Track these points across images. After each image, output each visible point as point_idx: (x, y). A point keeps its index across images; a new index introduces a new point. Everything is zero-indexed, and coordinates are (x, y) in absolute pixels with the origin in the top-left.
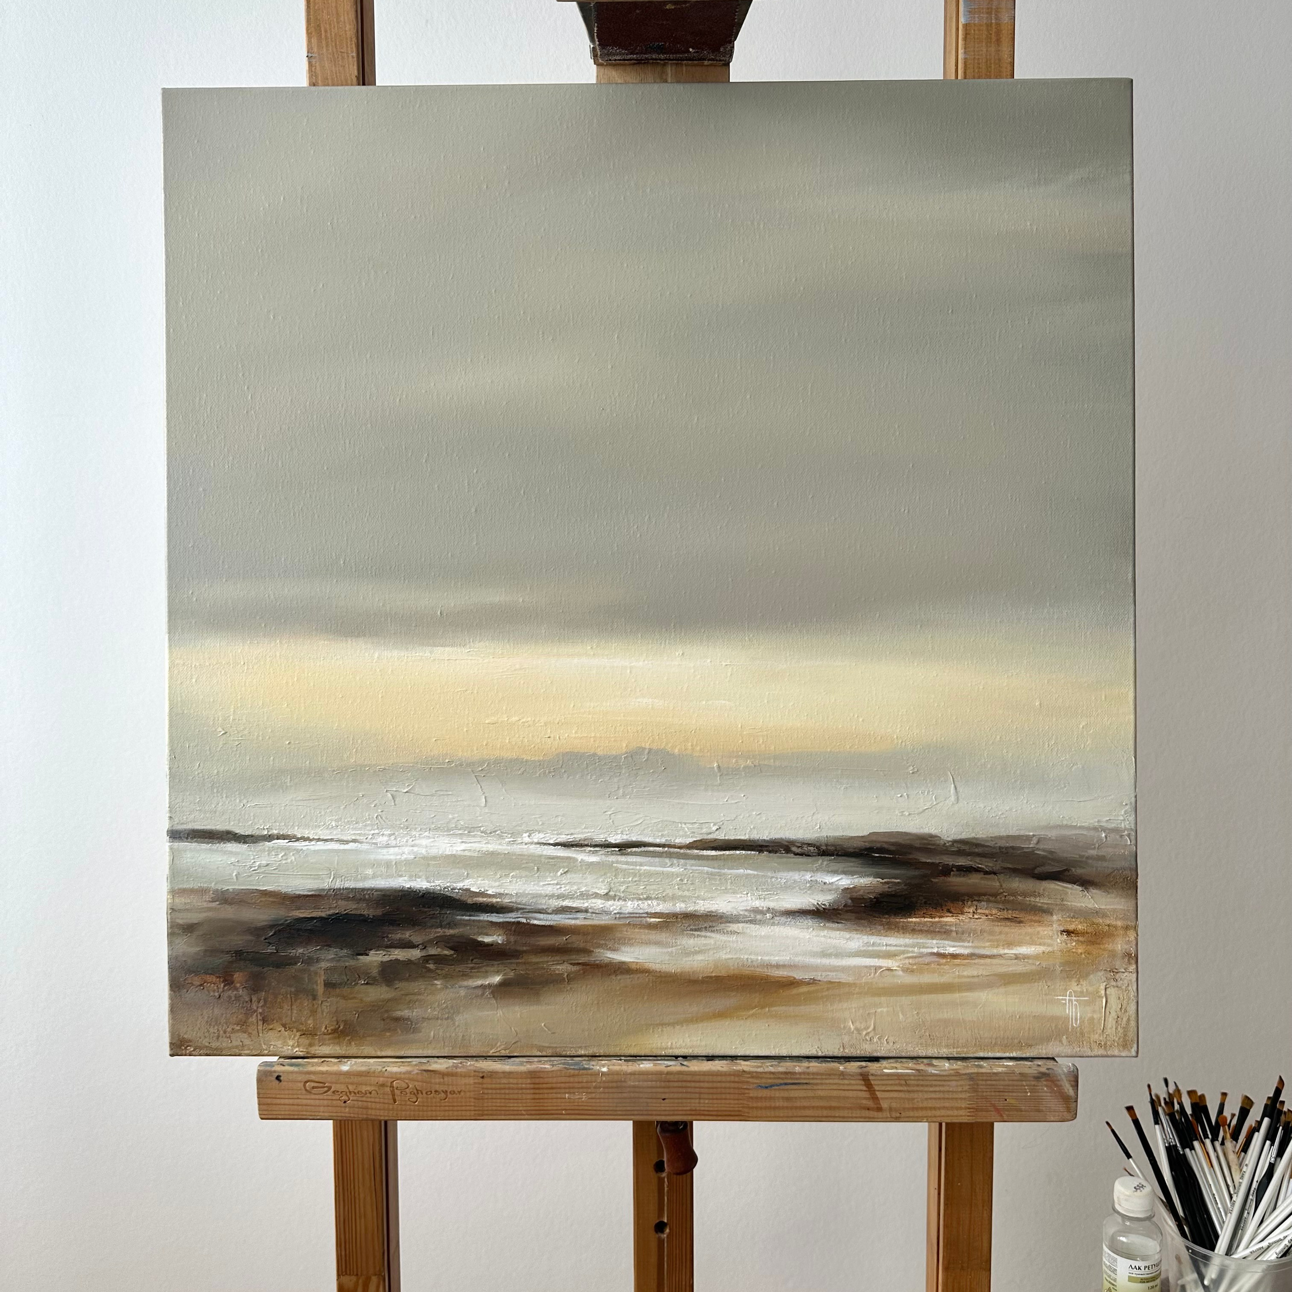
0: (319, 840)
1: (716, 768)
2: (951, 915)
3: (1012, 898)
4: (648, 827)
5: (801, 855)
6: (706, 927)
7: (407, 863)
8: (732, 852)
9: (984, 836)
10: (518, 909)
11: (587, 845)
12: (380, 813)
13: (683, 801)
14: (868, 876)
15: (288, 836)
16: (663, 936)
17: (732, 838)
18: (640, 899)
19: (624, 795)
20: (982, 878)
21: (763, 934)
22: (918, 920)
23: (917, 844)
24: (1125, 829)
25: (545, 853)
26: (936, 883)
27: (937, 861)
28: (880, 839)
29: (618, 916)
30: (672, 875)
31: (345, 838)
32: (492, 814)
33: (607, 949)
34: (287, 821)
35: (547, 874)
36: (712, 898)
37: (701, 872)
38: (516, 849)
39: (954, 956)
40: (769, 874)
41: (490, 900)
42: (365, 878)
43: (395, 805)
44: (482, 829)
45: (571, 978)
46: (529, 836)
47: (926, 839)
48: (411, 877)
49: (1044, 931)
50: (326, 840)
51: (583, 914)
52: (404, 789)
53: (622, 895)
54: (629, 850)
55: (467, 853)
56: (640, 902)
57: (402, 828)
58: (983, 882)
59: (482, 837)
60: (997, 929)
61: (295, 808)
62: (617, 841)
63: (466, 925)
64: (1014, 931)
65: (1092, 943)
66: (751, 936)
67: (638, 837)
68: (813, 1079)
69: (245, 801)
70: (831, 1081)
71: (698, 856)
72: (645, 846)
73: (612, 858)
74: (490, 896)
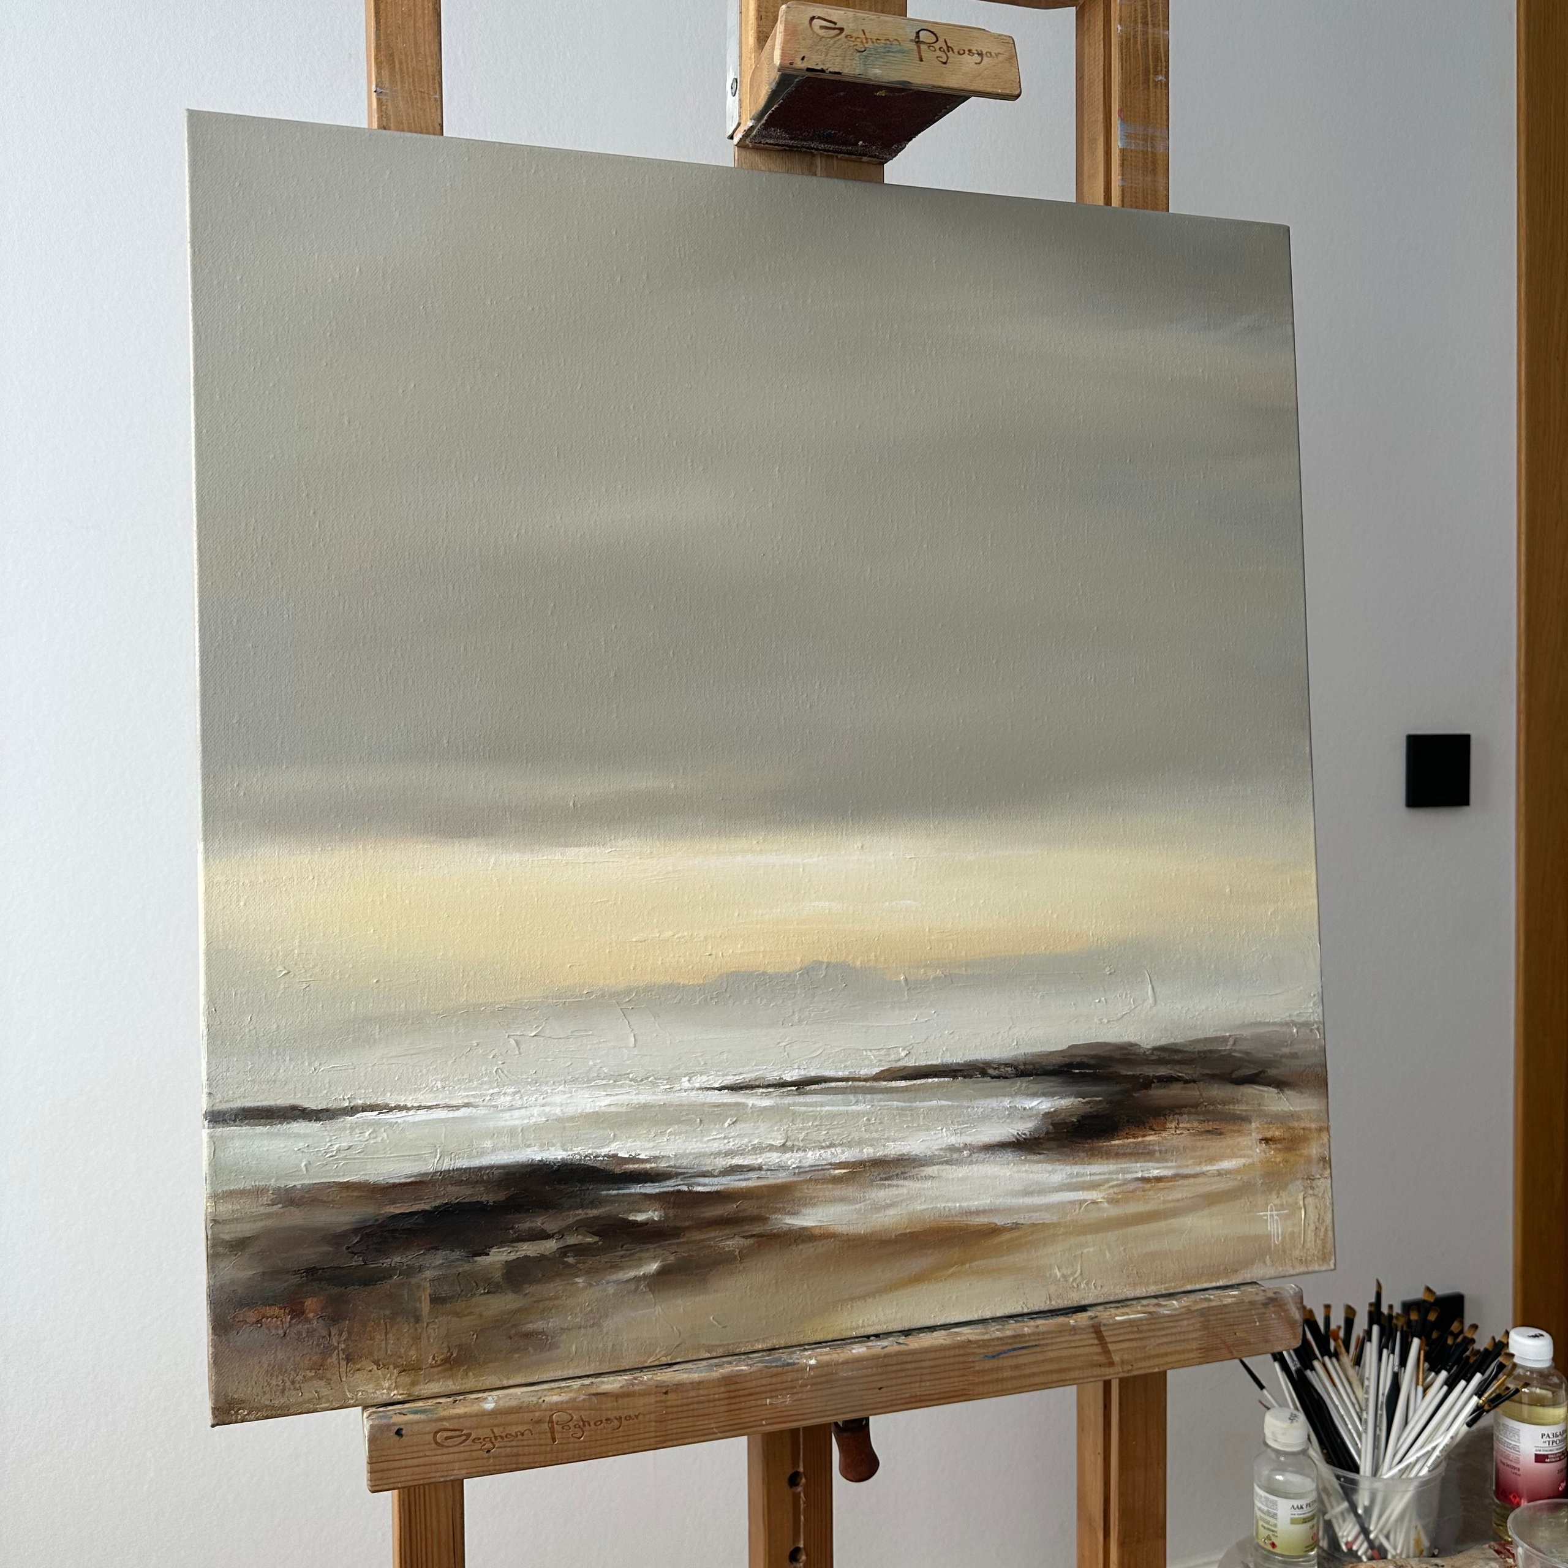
0: (419, 1108)
1: (903, 982)
2: (1153, 1132)
3: (1211, 1108)
4: (829, 1059)
5: (998, 1077)
6: (897, 1174)
7: (537, 1128)
8: (923, 1081)
9: (1182, 1041)
10: (677, 1175)
11: (759, 1087)
12: (501, 1066)
13: (867, 1024)
14: (1069, 1096)
15: (378, 1105)
16: (849, 1191)
17: (923, 1063)
18: (822, 1148)
19: (800, 1021)
20: (1182, 1089)
21: (960, 1175)
22: (1121, 1142)
23: (1117, 1055)
24: (1315, 1022)
25: (708, 1100)
26: (1138, 1098)
27: (1138, 1073)
28: (1080, 1052)
29: (797, 1171)
30: (858, 1115)
31: (454, 1102)
32: (643, 1056)
33: (786, 1214)
34: (376, 1086)
35: (712, 1126)
36: (903, 1139)
37: (890, 1108)
38: (674, 1098)
39: (1159, 1179)
40: (965, 1104)
41: (642, 1166)
42: (482, 1153)
43: (520, 1053)
44: (631, 1076)
45: (744, 1255)
46: (689, 1081)
47: (1126, 1049)
48: (542, 1146)
49: (1244, 1141)
50: (430, 1108)
51: (756, 1172)
52: (532, 1031)
53: (801, 1144)
54: (808, 1088)
55: (613, 1109)
56: (822, 1151)
57: (529, 1083)
58: (1183, 1092)
59: (630, 1086)
60: (1199, 1144)
61: (387, 1067)
62: (794, 1078)
63: (613, 1202)
64: (1215, 1145)
65: (1289, 1149)
66: (948, 1180)
67: (818, 1071)
68: (1044, 1339)
69: (317, 1064)
70: (1063, 1339)
71: (886, 1088)
72: (825, 1082)
73: (788, 1100)
74: (643, 1161)
